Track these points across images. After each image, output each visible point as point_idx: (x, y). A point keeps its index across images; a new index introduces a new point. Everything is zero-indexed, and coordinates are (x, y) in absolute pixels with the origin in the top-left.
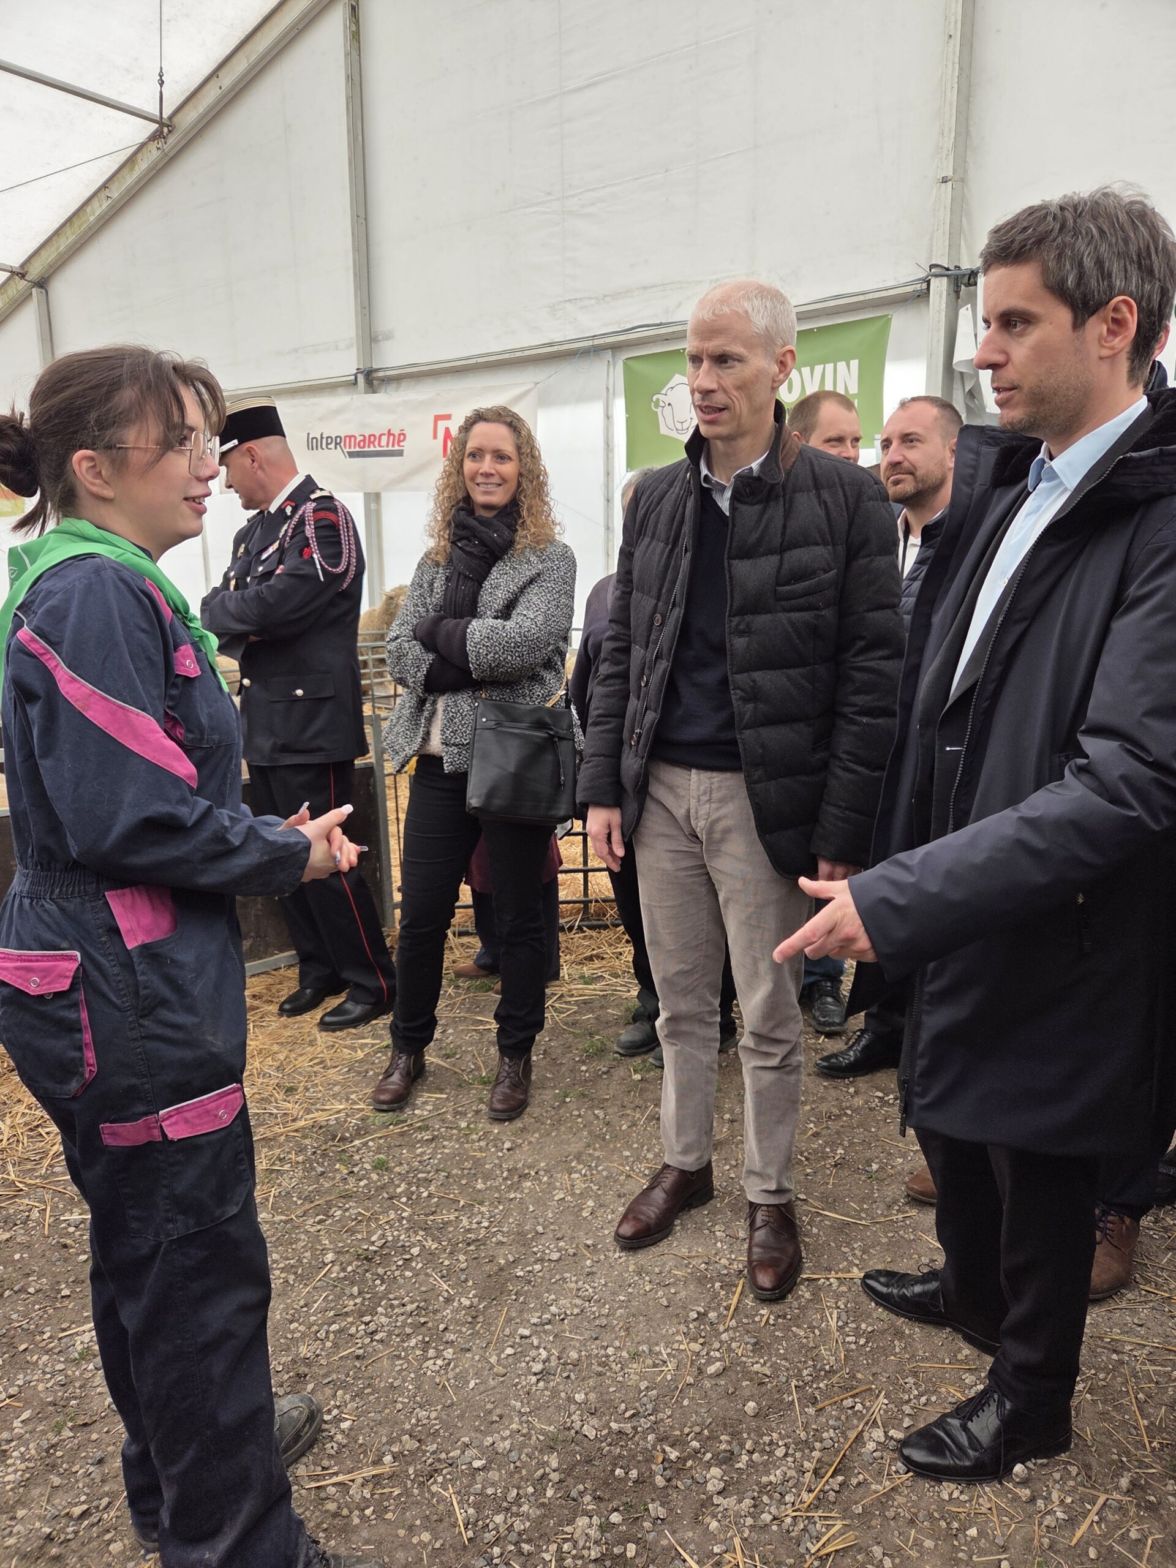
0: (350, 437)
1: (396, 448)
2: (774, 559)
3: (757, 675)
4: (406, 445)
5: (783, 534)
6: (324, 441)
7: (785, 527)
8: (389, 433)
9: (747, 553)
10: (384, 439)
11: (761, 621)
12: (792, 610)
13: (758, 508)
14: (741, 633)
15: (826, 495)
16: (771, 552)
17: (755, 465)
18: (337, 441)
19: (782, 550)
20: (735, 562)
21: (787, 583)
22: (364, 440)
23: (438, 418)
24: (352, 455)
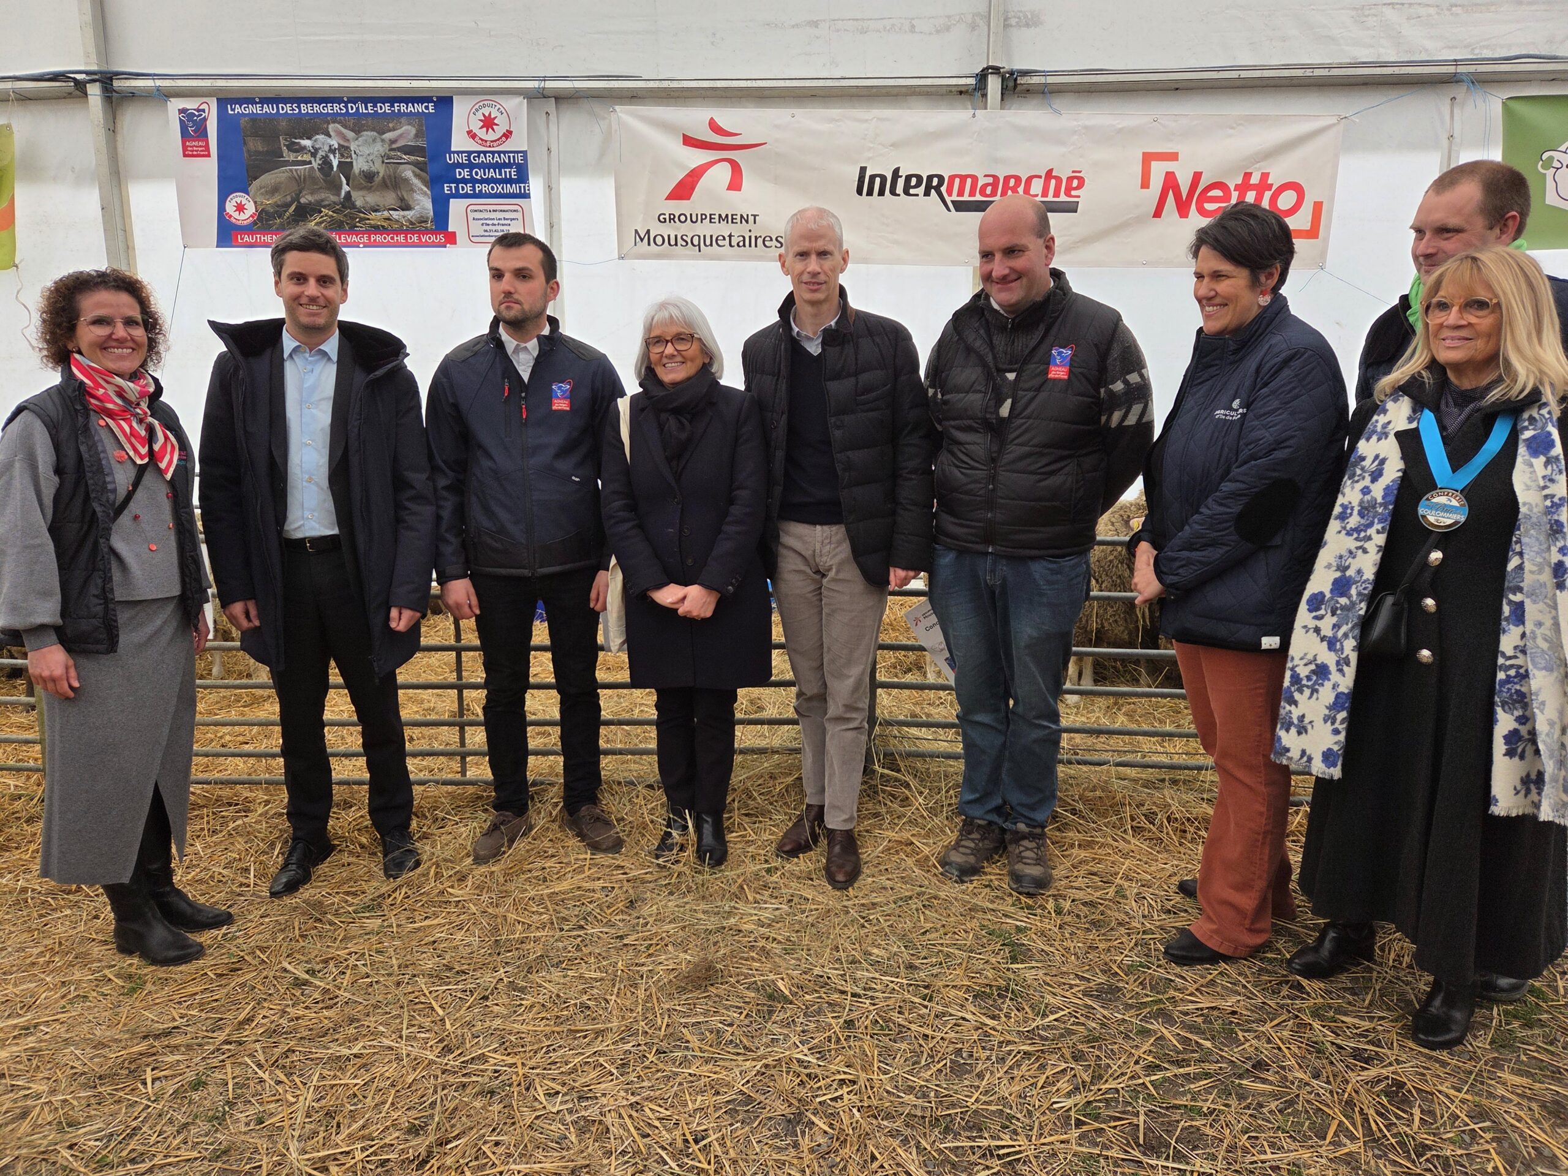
0: (963, 178)
1: (1063, 198)
2: (853, 379)
3: (849, 453)
4: (1083, 197)
5: (856, 364)
6: (901, 183)
7: (856, 359)
8: (1049, 174)
9: (837, 376)
10: (1037, 187)
11: (847, 419)
12: (867, 411)
13: (838, 348)
14: (838, 428)
15: (877, 340)
16: (849, 375)
17: (833, 323)
18: (933, 185)
19: (856, 374)
20: (828, 383)
21: (863, 394)
22: (995, 185)
23: (1148, 158)
24: (960, 206)
